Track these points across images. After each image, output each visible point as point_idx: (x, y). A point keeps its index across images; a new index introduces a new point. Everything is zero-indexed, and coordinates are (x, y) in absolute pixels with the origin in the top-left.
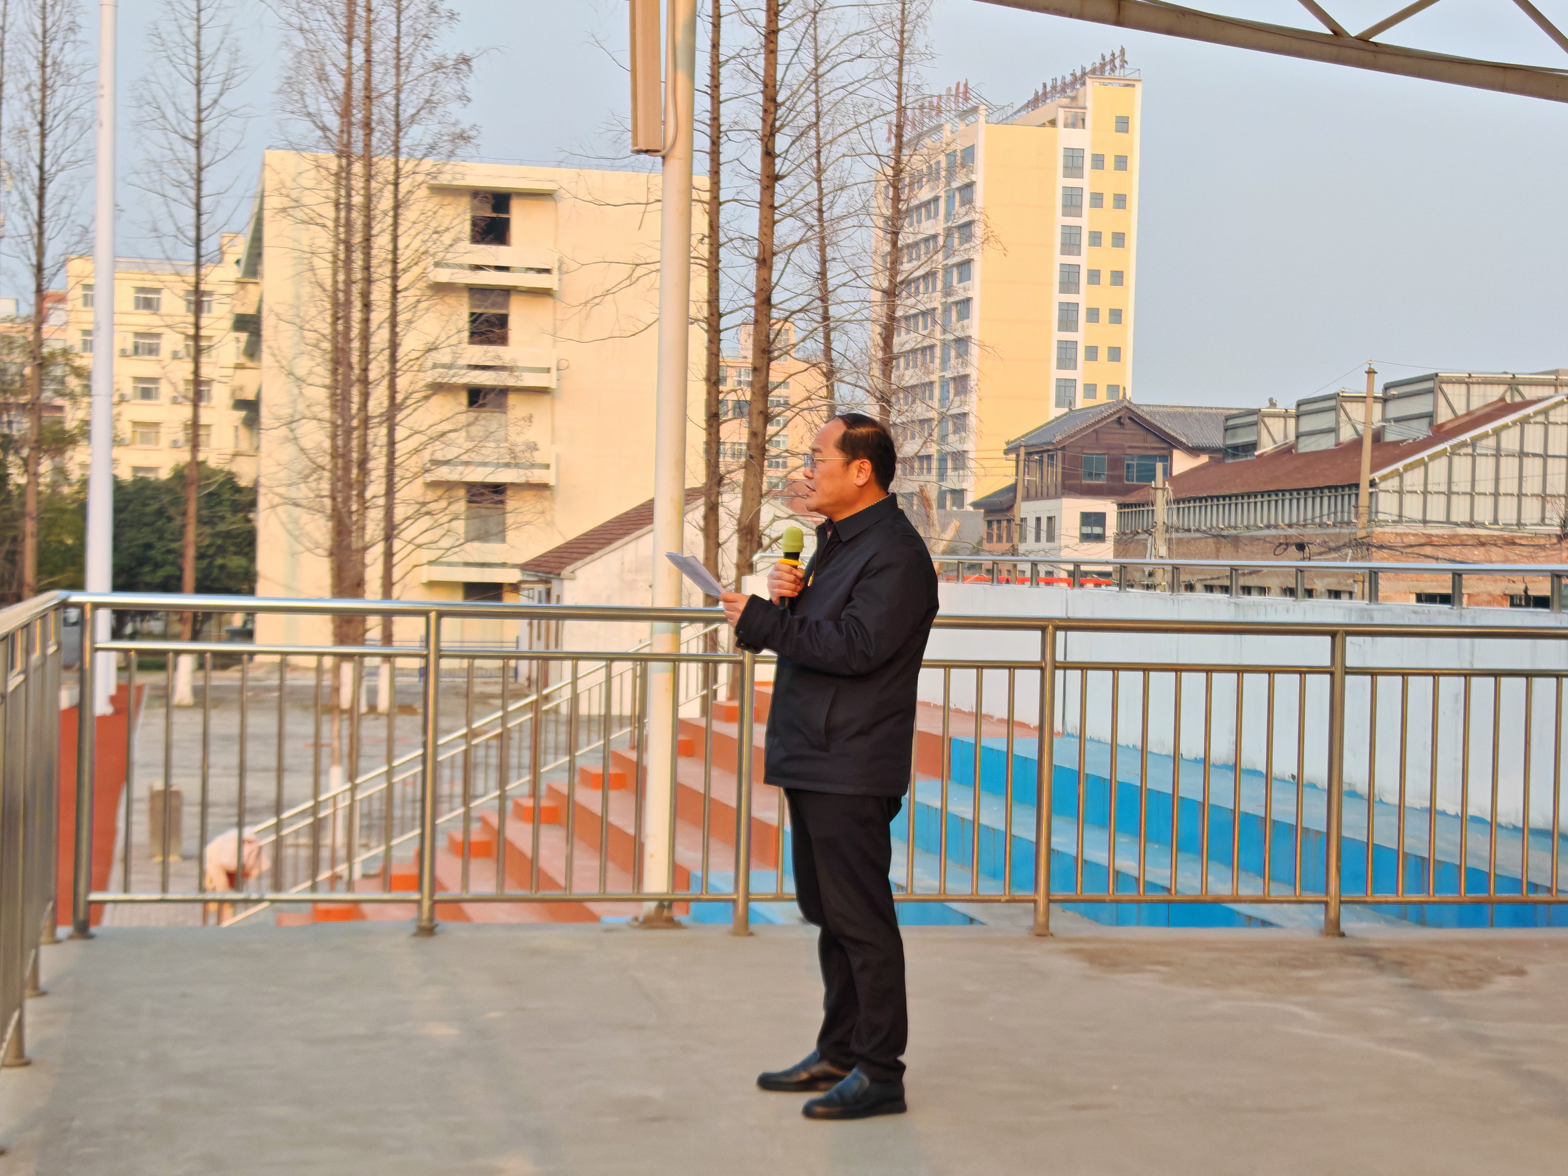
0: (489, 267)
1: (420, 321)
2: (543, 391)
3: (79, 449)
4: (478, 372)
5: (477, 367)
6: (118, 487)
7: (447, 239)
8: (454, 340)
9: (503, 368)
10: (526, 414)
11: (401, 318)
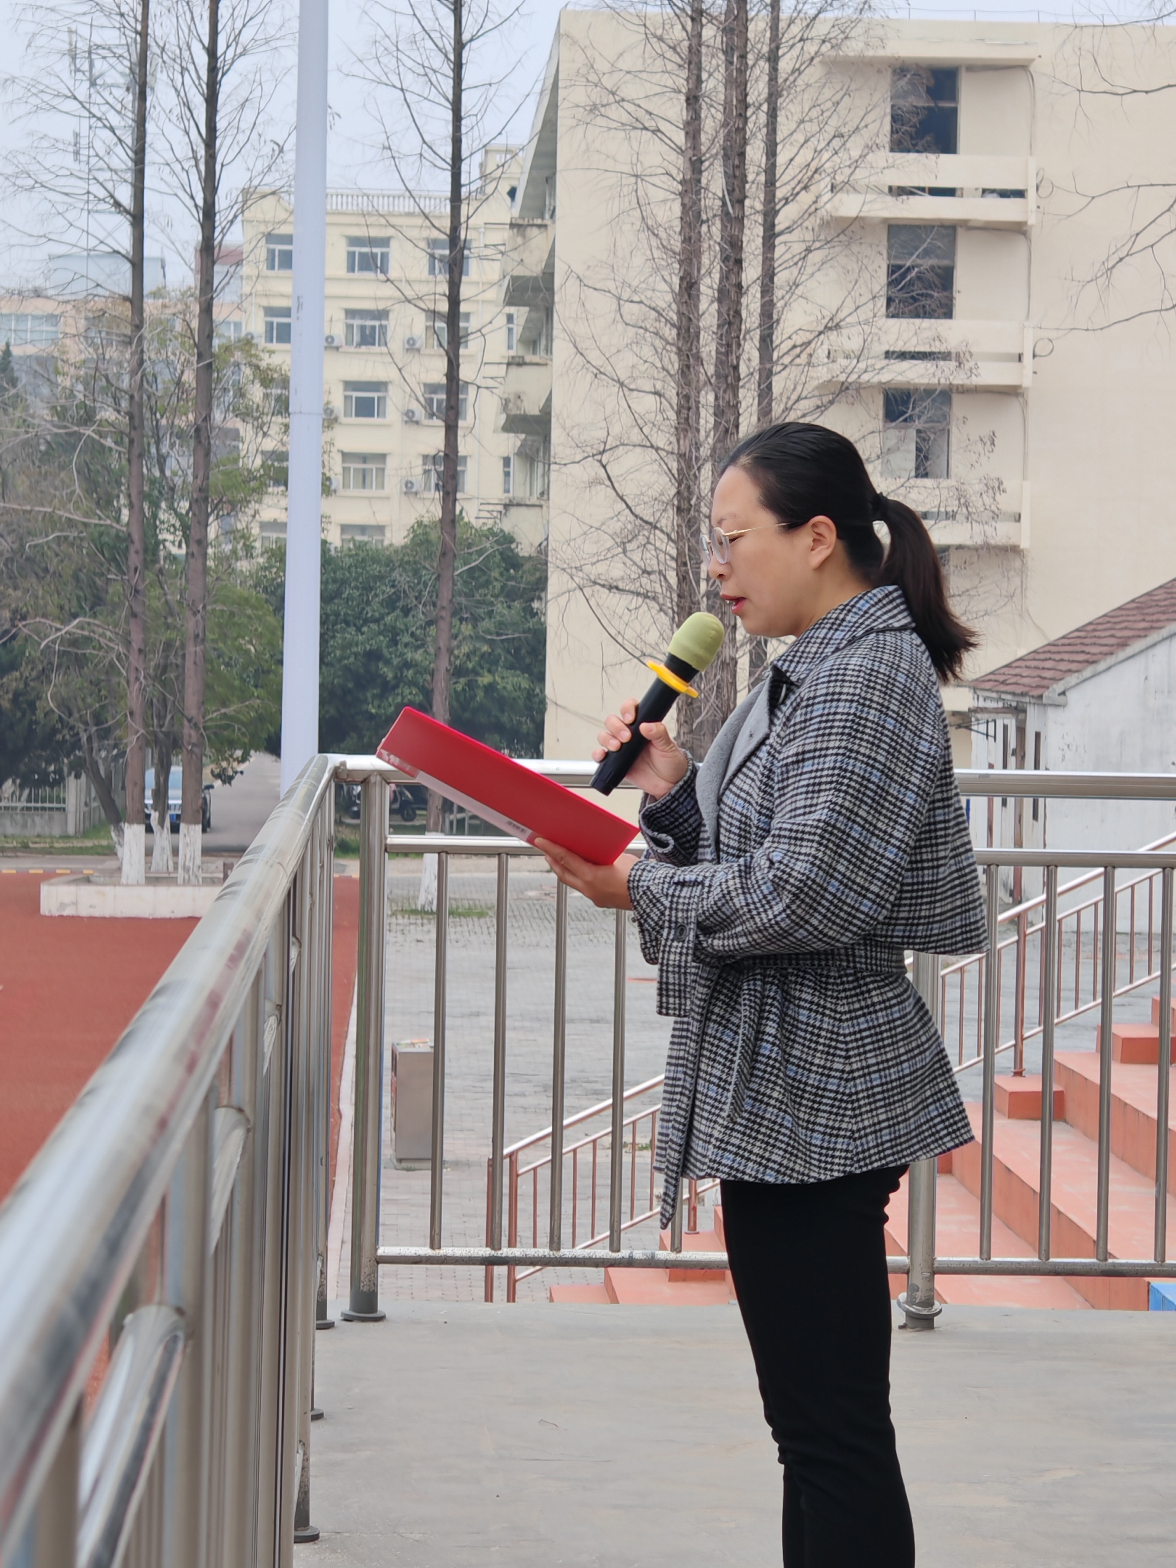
0: (923, 189)
1: (811, 284)
2: (1012, 392)
3: (267, 500)
4: (906, 364)
5: (903, 356)
6: (327, 561)
7: (855, 148)
8: (865, 313)
9: (946, 356)
10: (985, 432)
11: (781, 279)
